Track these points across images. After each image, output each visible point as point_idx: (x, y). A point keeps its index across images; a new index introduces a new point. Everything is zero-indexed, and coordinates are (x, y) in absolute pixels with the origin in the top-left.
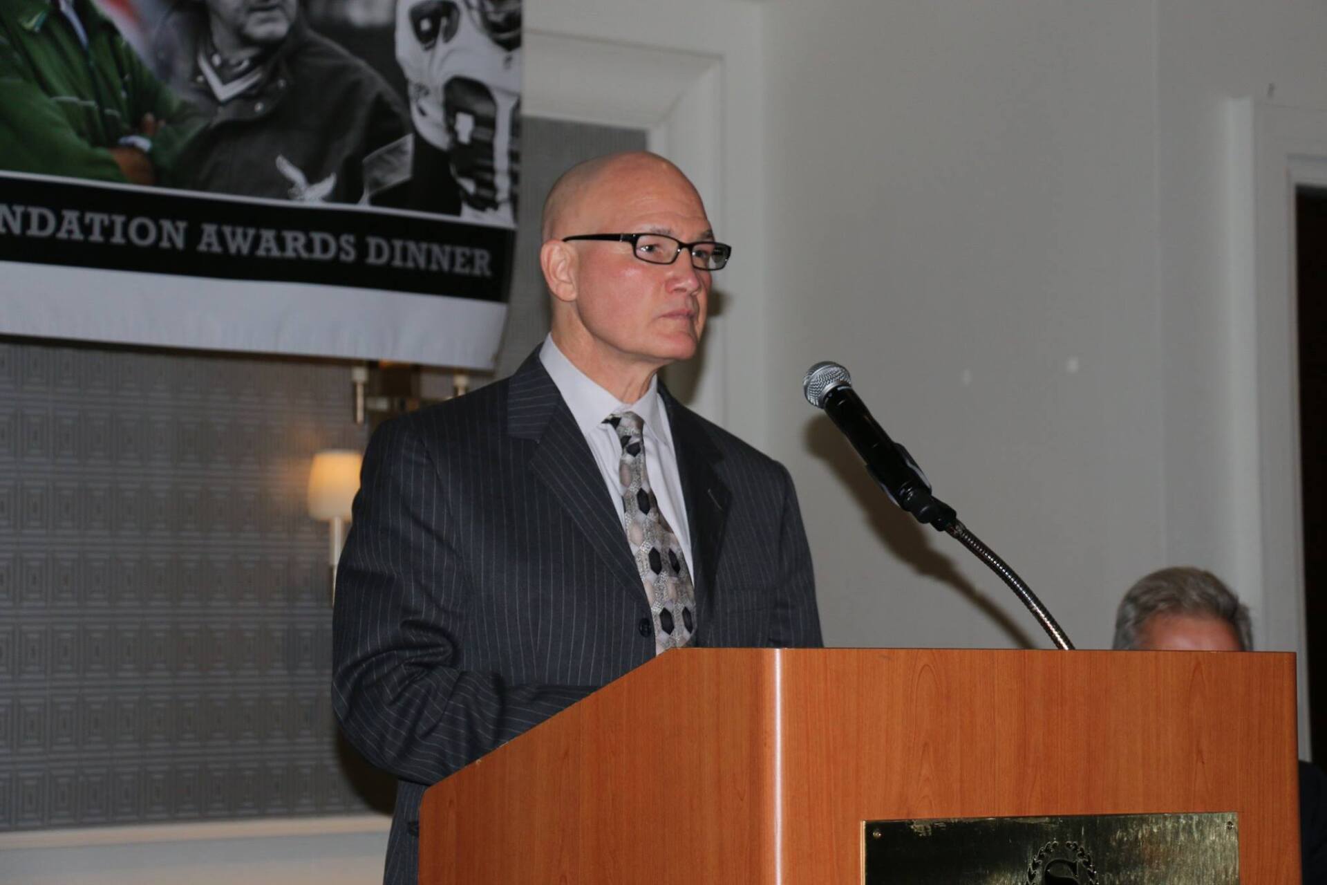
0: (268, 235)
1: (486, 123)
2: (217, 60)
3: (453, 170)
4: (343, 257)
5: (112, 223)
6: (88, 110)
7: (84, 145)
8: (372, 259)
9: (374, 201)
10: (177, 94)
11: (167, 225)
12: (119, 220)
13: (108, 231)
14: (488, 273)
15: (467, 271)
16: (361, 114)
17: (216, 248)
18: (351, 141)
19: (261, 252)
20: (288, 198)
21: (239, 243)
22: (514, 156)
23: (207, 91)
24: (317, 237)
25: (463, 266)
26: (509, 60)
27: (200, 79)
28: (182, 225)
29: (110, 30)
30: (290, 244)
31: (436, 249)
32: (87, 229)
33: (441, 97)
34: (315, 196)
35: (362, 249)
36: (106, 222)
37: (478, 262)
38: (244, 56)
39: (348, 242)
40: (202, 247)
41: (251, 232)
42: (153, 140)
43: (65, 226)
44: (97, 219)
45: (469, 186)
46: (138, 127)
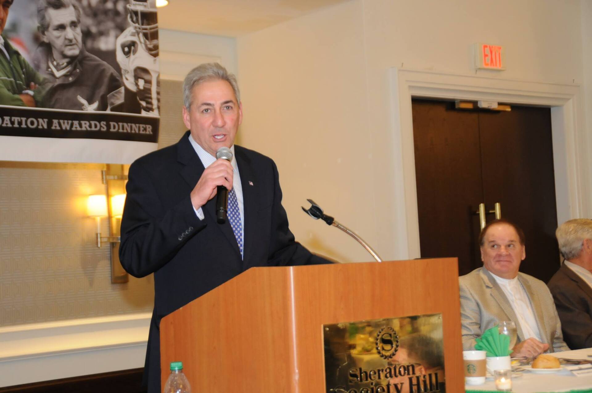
0: (76, 123)
1: (148, 82)
2: (55, 63)
3: (138, 98)
4: (102, 129)
5: (21, 120)
6: (11, 82)
7: (10, 94)
8: (112, 130)
9: (112, 110)
10: (42, 75)
11: (40, 120)
12: (24, 119)
13: (20, 123)
14: (151, 133)
15: (144, 132)
16: (106, 80)
17: (58, 128)
18: (102, 90)
19: (74, 129)
20: (83, 110)
21: (66, 125)
22: (158, 93)
23: (52, 74)
24: (93, 123)
25: (143, 131)
26: (155, 60)
27: (50, 70)
28: (46, 120)
29: (17, 54)
30: (83, 125)
31: (133, 125)
32: (12, 123)
33: (133, 74)
34: (91, 109)
35: (108, 126)
36: (20, 120)
37: (148, 129)
38: (65, 62)
39: (103, 124)
40: (53, 128)
41: (70, 122)
42: (34, 91)
43: (5, 122)
44: (16, 119)
45: (144, 104)
46: (29, 87)
